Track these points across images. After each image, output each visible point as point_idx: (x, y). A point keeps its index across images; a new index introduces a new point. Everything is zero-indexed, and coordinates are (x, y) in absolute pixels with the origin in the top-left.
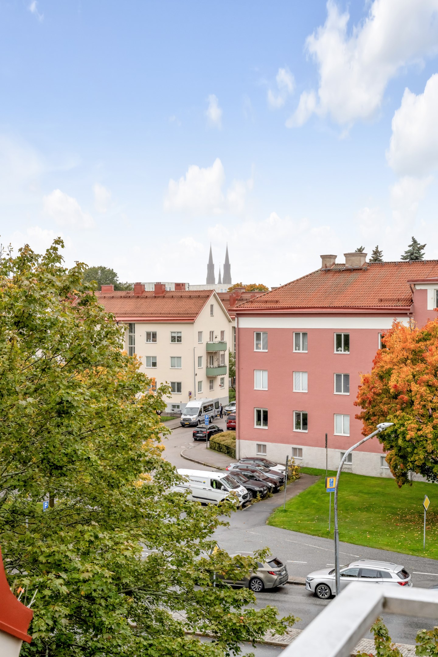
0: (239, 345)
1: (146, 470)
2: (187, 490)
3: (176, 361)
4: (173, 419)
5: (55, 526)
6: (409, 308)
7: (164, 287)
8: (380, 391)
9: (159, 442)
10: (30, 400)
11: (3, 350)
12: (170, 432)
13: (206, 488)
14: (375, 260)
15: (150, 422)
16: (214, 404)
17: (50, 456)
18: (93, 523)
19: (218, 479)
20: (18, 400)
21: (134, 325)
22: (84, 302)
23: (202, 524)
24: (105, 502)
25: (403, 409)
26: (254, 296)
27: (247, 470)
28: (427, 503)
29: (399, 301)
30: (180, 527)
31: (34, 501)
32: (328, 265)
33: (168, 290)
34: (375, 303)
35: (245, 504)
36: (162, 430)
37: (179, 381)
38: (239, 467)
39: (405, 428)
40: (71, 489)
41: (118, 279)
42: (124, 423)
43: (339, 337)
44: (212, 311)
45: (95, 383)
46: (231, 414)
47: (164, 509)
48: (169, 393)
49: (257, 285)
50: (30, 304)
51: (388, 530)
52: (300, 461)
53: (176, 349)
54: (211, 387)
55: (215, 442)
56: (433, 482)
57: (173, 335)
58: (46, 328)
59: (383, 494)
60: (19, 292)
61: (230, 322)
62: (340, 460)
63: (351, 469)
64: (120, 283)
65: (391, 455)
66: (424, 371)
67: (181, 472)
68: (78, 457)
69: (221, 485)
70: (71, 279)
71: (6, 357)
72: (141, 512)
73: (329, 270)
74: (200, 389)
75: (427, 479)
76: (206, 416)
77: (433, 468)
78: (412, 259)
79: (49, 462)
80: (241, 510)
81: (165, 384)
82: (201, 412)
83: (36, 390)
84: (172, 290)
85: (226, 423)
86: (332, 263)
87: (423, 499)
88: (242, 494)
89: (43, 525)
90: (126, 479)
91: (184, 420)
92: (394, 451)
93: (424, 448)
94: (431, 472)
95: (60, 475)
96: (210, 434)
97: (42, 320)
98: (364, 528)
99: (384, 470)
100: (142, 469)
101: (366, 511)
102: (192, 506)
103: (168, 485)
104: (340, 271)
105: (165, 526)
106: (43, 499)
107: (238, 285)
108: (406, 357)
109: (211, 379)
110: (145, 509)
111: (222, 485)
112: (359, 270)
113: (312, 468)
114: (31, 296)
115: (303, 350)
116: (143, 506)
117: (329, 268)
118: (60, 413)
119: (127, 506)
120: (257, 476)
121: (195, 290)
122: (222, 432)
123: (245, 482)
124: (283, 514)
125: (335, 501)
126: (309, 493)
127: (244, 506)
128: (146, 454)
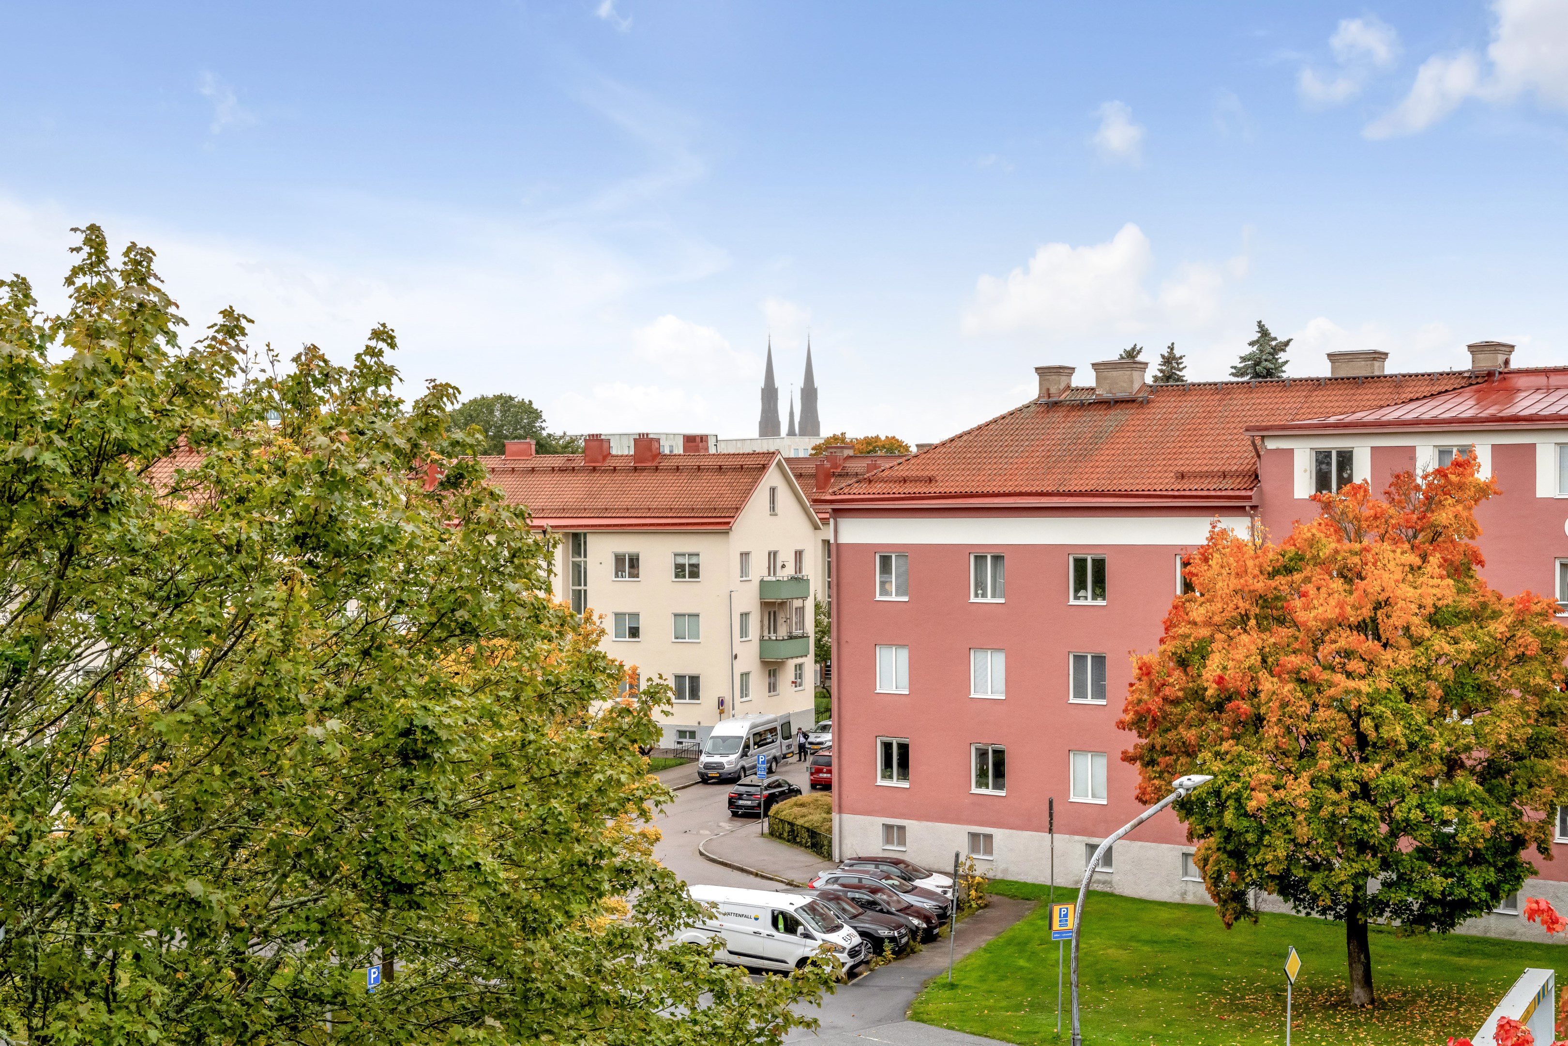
0: (838, 585)
1: (614, 891)
2: (713, 939)
3: (686, 624)
4: (681, 764)
5: (395, 1028)
6: (1249, 493)
7: (657, 445)
8: (1180, 694)
9: (647, 821)
10: (334, 724)
11: (268, 604)
12: (671, 798)
13: (760, 931)
14: (1168, 378)
15: (623, 772)
16: (779, 728)
17: (383, 859)
18: (489, 1021)
19: (791, 910)
20: (305, 724)
21: (585, 538)
22: (453, 480)
23: (753, 1025)
24: (517, 969)
25: (1237, 738)
26: (876, 467)
27: (858, 887)
28: (1293, 965)
29: (1225, 477)
30: (697, 1028)
31: (344, 967)
32: (1053, 390)
33: (667, 452)
34: (1166, 483)
35: (856, 970)
36: (652, 791)
37: (693, 672)
38: (840, 881)
39: (1239, 785)
40: (435, 937)
41: (544, 425)
42: (561, 777)
43: (1080, 564)
44: (773, 501)
45: (490, 680)
46: (821, 753)
47: (660, 984)
48: (669, 702)
49: (883, 438)
50: (332, 492)
51: (1201, 1032)
52: (988, 866)
53: (687, 595)
54: (772, 688)
55: (781, 820)
56: (1308, 914)
57: (680, 560)
58: (370, 549)
59: (1190, 945)
60: (305, 464)
61: (816, 528)
62: (1084, 862)
63: (1110, 883)
64: (549, 435)
65: (1207, 849)
66: (1287, 646)
67: (699, 893)
68: (451, 861)
69: (798, 923)
70: (419, 424)
71: (274, 621)
72: (603, 991)
73: (1056, 403)
74: (744, 691)
75: (1295, 907)
76: (760, 756)
77: (1307, 881)
78: (1257, 375)
79: (382, 875)
80: (846, 984)
81: (656, 681)
82: (747, 746)
83: (348, 702)
84: (676, 452)
85: (808, 774)
86: (1062, 386)
87: (1285, 956)
88: (848, 946)
89: (367, 1025)
90: (566, 912)
91: (707, 766)
92: (1213, 841)
93: (1289, 832)
94: (1302, 892)
95: (406, 906)
96: (771, 800)
97: (361, 531)
98: (1145, 1025)
99: (1190, 885)
100: (607, 886)
101: (1149, 986)
102: (727, 977)
103: (667, 926)
104: (1082, 406)
105: (662, 1027)
106: (370, 963)
107: (835, 438)
108: (1243, 612)
109: (772, 668)
110: (614, 984)
111: (802, 924)
112: (1128, 401)
113: (1016, 882)
114: (334, 472)
115: (993, 596)
116: (609, 978)
117: (1055, 399)
118: (406, 757)
119: (568, 976)
120: (884, 900)
121: (732, 452)
122: (799, 797)
123: (854, 917)
124: (948, 993)
125: (1073, 965)
126: (1009, 942)
127: (852, 974)
128: (615, 850)
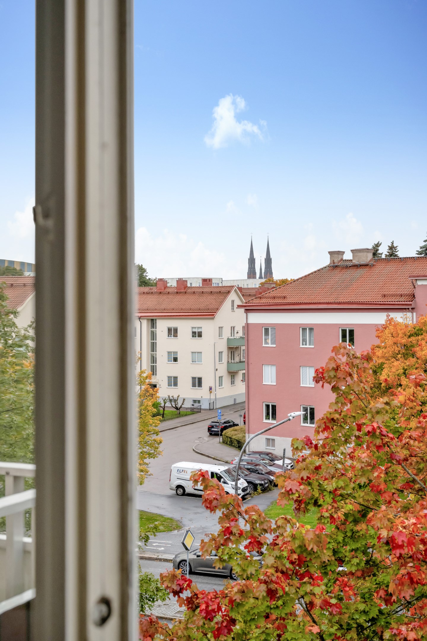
0: (248, 340)
3: (196, 356)
4: (193, 414)
6: (411, 303)
7: (186, 283)
14: (391, 255)
19: (219, 472)
21: (156, 321)
27: (251, 463)
29: (402, 296)
32: (336, 261)
34: (378, 299)
35: (246, 497)
37: (200, 376)
41: (147, 274)
43: (344, 332)
44: (233, 305)
53: (197, 344)
54: (233, 383)
55: (227, 437)
57: (194, 330)
64: (149, 279)
66: (414, 366)
73: (337, 266)
74: (221, 384)
84: (198, 286)
86: (339, 259)
88: (242, 487)
96: (224, 428)
104: (347, 267)
107: (269, 280)
108: (397, 352)
109: (232, 374)
111: (222, 478)
112: (365, 265)
115: (310, 345)
117: (337, 264)
120: (260, 469)
122: (237, 427)
123: (246, 475)
127: (243, 498)
